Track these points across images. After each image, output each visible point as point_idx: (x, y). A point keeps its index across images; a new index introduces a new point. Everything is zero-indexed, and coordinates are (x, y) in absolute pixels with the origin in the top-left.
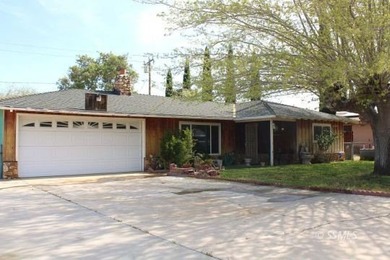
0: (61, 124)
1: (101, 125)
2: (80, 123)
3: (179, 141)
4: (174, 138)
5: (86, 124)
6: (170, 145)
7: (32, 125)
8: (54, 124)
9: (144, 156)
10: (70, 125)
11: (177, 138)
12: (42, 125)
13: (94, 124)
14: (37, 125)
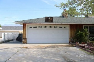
0: (40, 27)
1: (53, 27)
2: (46, 27)
3: (82, 33)
4: (80, 32)
5: (48, 27)
6: (78, 34)
7: (31, 28)
8: (38, 27)
9: (69, 38)
10: (43, 27)
11: (81, 32)
12: (34, 28)
13: (51, 27)
14: (33, 28)
